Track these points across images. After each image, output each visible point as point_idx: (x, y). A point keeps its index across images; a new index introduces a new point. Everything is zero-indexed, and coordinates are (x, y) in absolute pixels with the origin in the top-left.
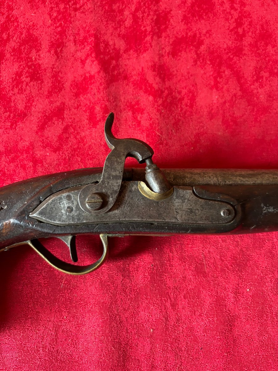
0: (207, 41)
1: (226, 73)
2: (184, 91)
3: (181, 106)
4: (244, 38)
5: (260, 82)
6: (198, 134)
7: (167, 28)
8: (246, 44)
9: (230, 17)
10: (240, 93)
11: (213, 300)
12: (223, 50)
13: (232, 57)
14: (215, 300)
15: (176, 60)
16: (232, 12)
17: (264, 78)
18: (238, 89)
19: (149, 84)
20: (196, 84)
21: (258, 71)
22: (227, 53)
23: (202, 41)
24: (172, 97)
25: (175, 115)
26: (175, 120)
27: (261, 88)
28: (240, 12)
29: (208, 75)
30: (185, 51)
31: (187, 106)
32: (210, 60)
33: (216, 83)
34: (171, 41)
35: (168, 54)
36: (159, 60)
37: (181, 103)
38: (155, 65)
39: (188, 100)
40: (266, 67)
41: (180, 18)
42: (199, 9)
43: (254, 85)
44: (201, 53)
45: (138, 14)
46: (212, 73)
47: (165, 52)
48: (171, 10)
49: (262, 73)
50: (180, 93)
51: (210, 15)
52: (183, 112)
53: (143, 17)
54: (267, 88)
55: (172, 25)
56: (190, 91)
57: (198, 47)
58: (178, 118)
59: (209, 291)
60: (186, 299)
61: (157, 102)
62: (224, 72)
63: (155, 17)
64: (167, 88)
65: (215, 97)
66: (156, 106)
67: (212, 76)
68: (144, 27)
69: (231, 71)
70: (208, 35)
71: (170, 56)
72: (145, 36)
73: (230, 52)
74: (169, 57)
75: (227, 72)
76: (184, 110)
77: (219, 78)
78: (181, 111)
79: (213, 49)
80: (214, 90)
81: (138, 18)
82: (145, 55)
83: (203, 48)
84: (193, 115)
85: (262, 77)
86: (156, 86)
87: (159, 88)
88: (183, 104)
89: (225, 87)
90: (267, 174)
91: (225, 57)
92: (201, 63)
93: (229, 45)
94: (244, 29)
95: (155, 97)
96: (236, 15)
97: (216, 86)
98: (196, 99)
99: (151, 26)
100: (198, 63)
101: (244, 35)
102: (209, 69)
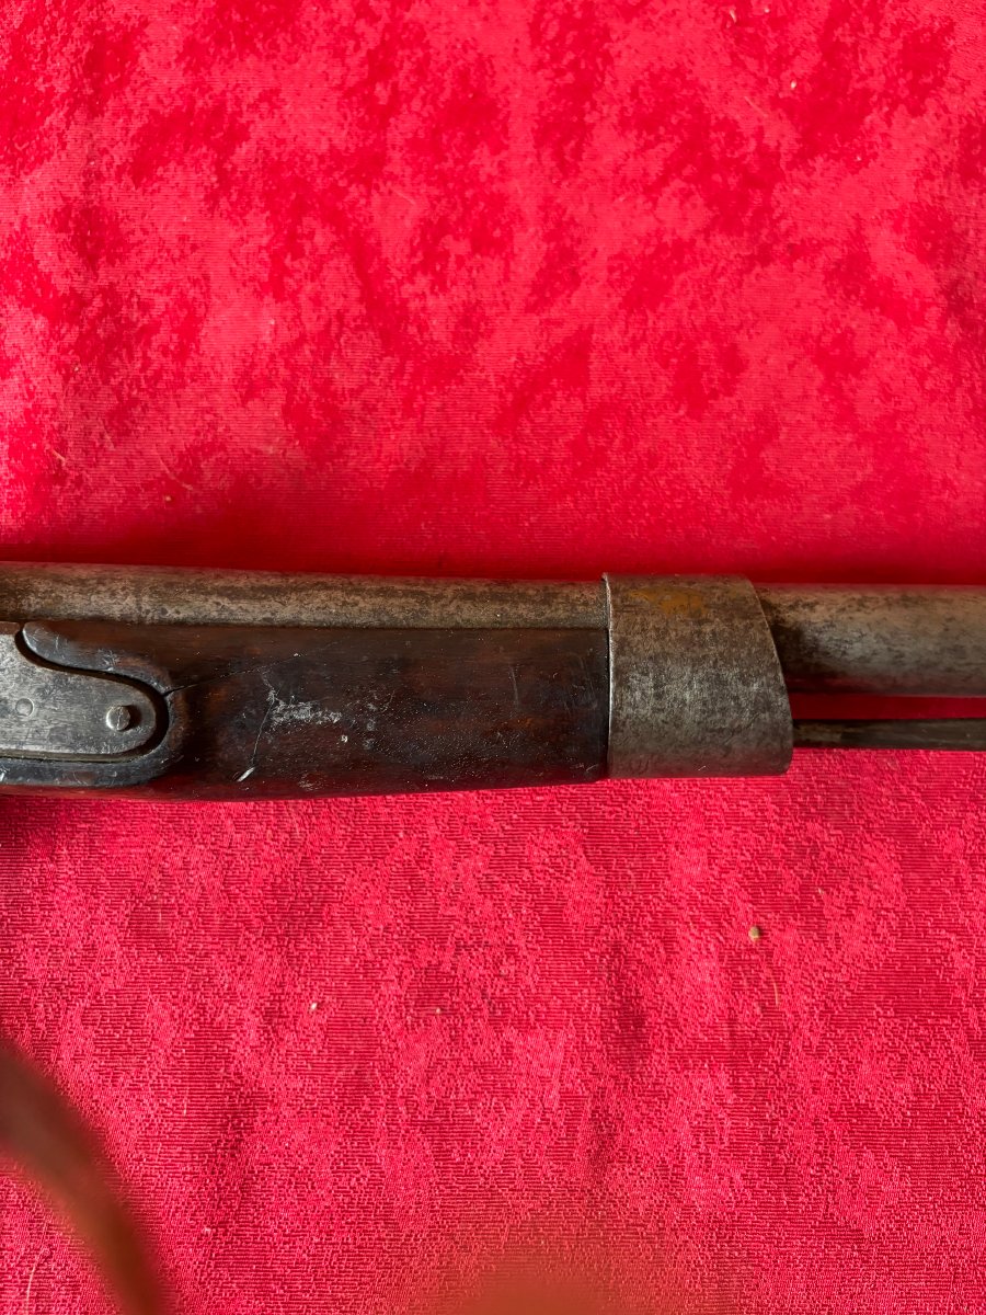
0: (259, 129)
1: (319, 239)
2: (161, 302)
3: (145, 353)
4: (392, 120)
5: (434, 272)
6: (196, 449)
7: (123, 82)
8: (399, 141)
9: (351, 44)
10: (357, 309)
11: (187, 1036)
12: (316, 161)
13: (342, 184)
14: (193, 1036)
15: (144, 191)
16: (361, 26)
17: (452, 259)
18: (355, 293)
19: (39, 274)
20: (206, 278)
21: (430, 234)
22: (328, 172)
23: (245, 128)
24: (117, 321)
25: (121, 383)
26: (120, 398)
27: (437, 295)
28: (387, 28)
29: (252, 245)
30: (180, 163)
31: (165, 351)
32: (265, 195)
33: (279, 272)
34: (136, 124)
35: (120, 170)
36: (86, 192)
37: (148, 343)
38: (67, 209)
39: (173, 331)
40: (461, 221)
41: (174, 48)
42: (243, 17)
43: (413, 283)
44: (234, 169)
45: (30, 36)
46: (265, 241)
47: (109, 165)
48: (145, 24)
49: (448, 242)
50: (145, 307)
51: (282, 39)
52: (149, 373)
53: (44, 47)
54: (459, 294)
55: (142, 74)
56: (182, 301)
57: (225, 149)
58: (129, 395)
59: (174, 1004)
60: (90, 1027)
61: (61, 338)
62: (311, 236)
63: (88, 47)
64: (102, 290)
65: (268, 323)
66: (53, 351)
67: (267, 248)
68: (48, 79)
69: (337, 233)
70: (264, 107)
71: (126, 178)
72: (48, 111)
73: (339, 168)
74: (120, 181)
75: (322, 238)
76: (155, 366)
77: (289, 257)
78: (143, 369)
79: (279, 155)
80: (268, 299)
81: (30, 49)
82: (37, 174)
83: (243, 150)
84: (183, 386)
85: (447, 254)
86: (62, 284)
87: (71, 289)
88: (155, 345)
89: (309, 287)
90: (327, 588)
91: (319, 183)
92: (232, 204)
93: (336, 142)
94: (395, 85)
95: (54, 320)
96: (372, 36)
97: (275, 287)
98: (199, 331)
99: (68, 77)
100: (224, 204)
101: (393, 108)
102: (259, 226)
